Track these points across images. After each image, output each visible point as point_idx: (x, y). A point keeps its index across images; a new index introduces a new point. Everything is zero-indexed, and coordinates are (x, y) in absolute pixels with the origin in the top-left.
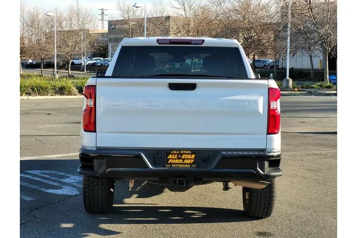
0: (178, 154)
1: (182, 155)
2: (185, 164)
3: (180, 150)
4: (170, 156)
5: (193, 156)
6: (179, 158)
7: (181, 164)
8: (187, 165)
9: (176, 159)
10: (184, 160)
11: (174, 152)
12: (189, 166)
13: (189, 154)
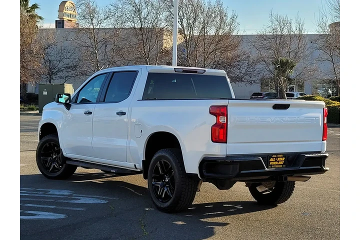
0: (275, 158)
1: (277, 158)
2: (279, 165)
3: (276, 154)
4: (271, 160)
5: (284, 158)
6: (276, 161)
7: (277, 165)
8: (280, 166)
9: (274, 161)
10: (278, 162)
11: (274, 156)
12: (281, 166)
13: (281, 157)
